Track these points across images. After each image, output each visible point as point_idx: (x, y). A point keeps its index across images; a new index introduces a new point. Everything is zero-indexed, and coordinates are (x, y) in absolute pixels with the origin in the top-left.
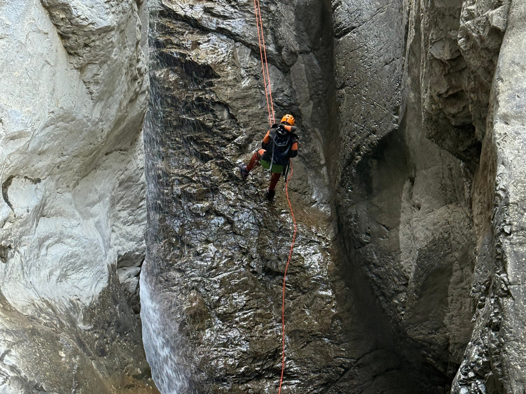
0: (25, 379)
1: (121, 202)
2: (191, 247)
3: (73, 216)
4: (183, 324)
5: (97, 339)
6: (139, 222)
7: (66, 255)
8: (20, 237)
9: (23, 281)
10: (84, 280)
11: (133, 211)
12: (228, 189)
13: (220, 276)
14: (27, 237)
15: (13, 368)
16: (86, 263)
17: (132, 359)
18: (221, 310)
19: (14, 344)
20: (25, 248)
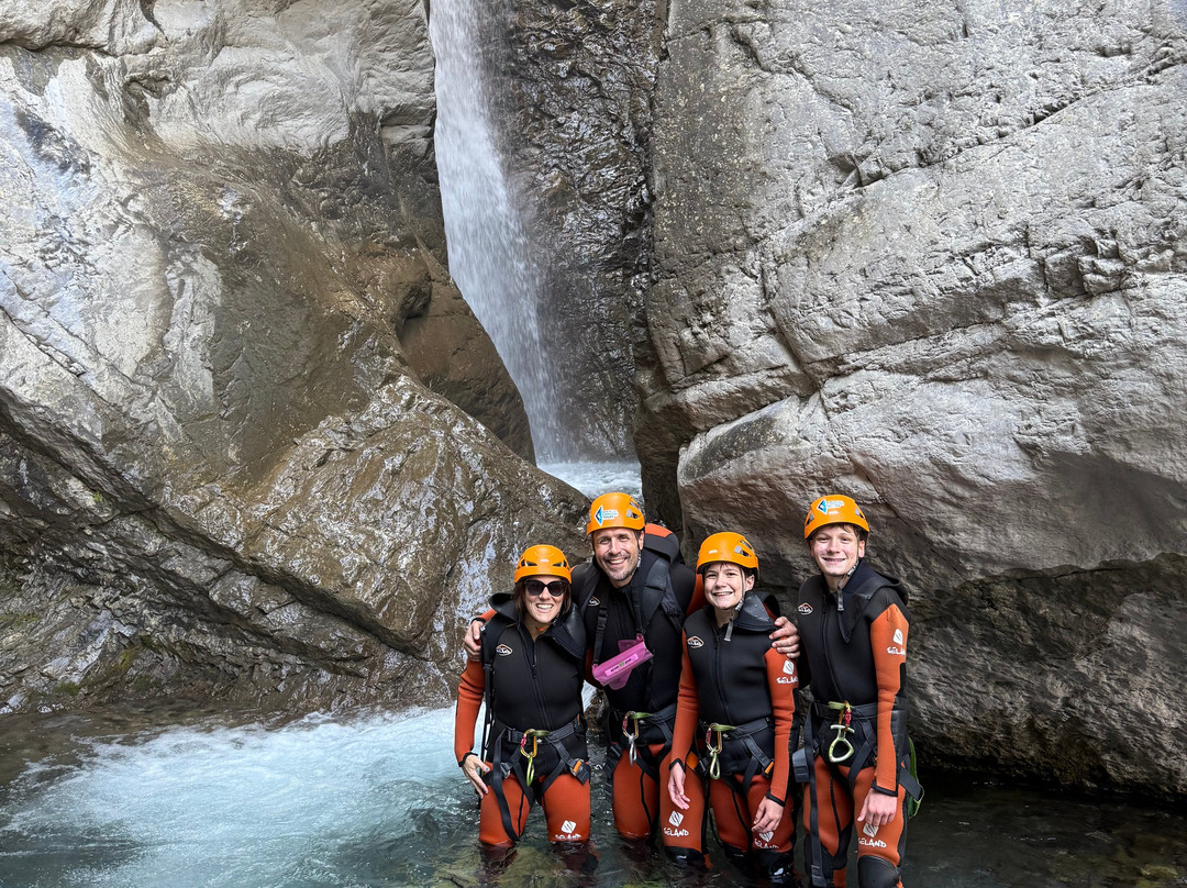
0: (157, 229)
1: (383, 40)
2: (553, 117)
3: (282, 47)
4: (541, 208)
5: (324, 199)
6: (418, 68)
7: (271, 95)
8: (183, 68)
9: (193, 123)
10: (306, 129)
11: (408, 53)
12: (594, 42)
13: (586, 150)
14: (196, 69)
15: (138, 215)
16: (307, 107)
17: (386, 226)
18: (587, 188)
19: (144, 188)
20: (196, 82)
